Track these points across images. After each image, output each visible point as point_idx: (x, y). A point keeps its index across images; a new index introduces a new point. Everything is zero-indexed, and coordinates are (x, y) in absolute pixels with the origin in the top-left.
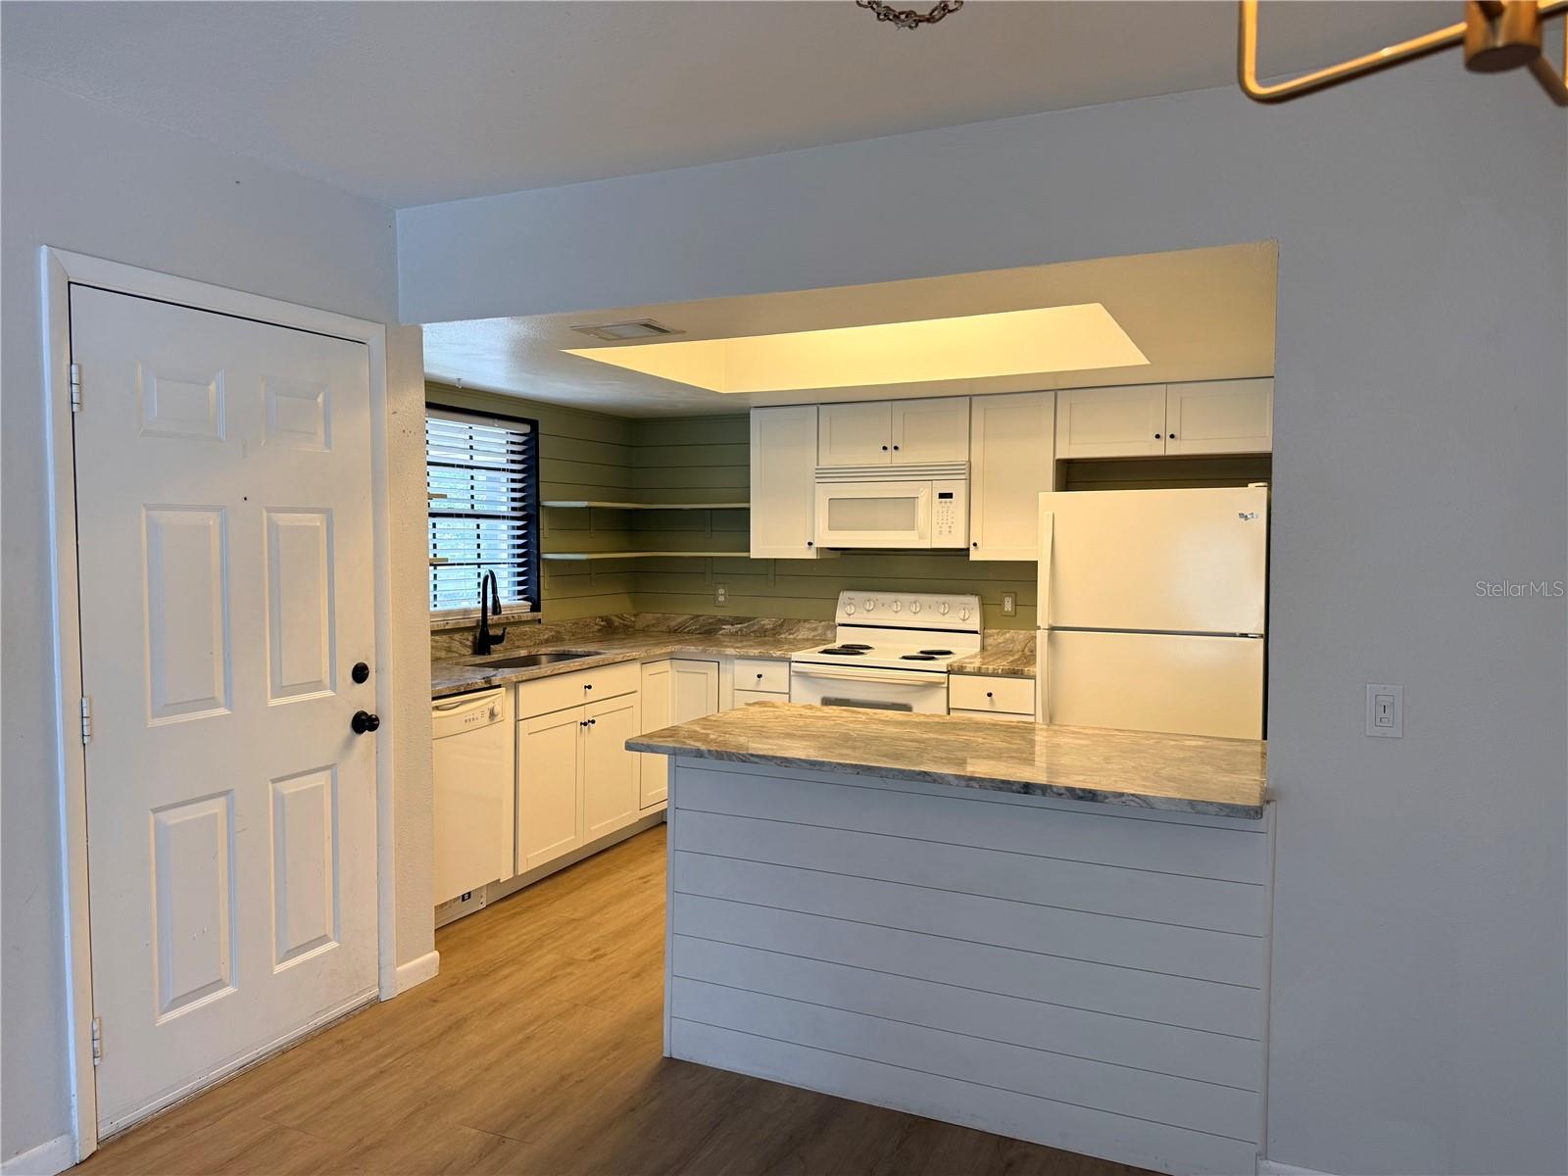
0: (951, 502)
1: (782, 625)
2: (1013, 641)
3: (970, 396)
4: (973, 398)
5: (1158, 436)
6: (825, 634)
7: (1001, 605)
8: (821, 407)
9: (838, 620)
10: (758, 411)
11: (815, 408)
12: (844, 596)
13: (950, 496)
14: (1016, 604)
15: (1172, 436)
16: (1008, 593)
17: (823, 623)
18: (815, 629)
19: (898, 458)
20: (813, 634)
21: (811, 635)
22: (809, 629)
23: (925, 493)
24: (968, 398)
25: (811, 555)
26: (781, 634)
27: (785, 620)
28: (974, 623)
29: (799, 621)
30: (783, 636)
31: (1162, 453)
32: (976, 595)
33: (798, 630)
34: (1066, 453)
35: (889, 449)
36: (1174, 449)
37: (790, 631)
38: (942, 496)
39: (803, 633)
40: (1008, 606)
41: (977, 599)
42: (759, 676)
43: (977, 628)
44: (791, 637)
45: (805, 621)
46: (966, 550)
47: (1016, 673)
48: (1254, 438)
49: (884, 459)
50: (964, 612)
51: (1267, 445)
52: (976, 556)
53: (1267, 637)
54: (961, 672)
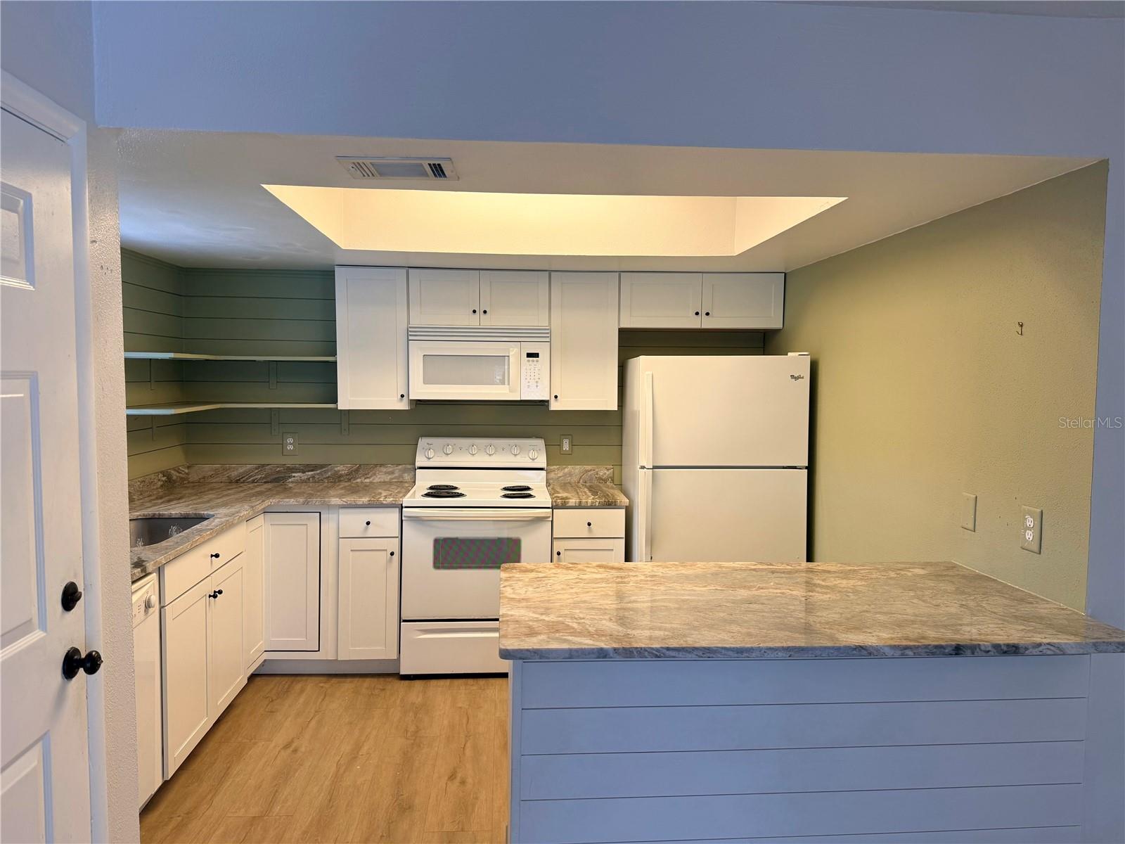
0: (537, 361)
1: (357, 470)
2: (570, 474)
3: (550, 271)
4: (552, 273)
5: (697, 314)
6: (403, 478)
7: (560, 445)
8: (410, 270)
9: (418, 464)
10: (343, 269)
11: (404, 271)
12: (423, 442)
13: (536, 355)
14: (572, 445)
15: (708, 314)
16: (565, 436)
17: (400, 467)
18: (392, 473)
19: (486, 321)
20: (390, 477)
21: (387, 478)
22: (386, 473)
23: (515, 352)
24: (547, 273)
25: (403, 406)
26: (355, 479)
27: (360, 465)
28: (542, 461)
29: (376, 465)
30: (359, 480)
31: (699, 327)
32: (541, 438)
33: (375, 474)
34: (625, 325)
35: (482, 312)
36: (708, 324)
37: (366, 476)
38: (529, 355)
39: (380, 477)
40: (566, 446)
41: (543, 441)
42: (368, 523)
43: (544, 465)
44: (367, 480)
45: (381, 465)
46: (548, 401)
47: (610, 504)
48: (766, 318)
49: (474, 321)
50: (533, 453)
51: (776, 323)
52: (554, 406)
53: (811, 468)
54: (564, 506)
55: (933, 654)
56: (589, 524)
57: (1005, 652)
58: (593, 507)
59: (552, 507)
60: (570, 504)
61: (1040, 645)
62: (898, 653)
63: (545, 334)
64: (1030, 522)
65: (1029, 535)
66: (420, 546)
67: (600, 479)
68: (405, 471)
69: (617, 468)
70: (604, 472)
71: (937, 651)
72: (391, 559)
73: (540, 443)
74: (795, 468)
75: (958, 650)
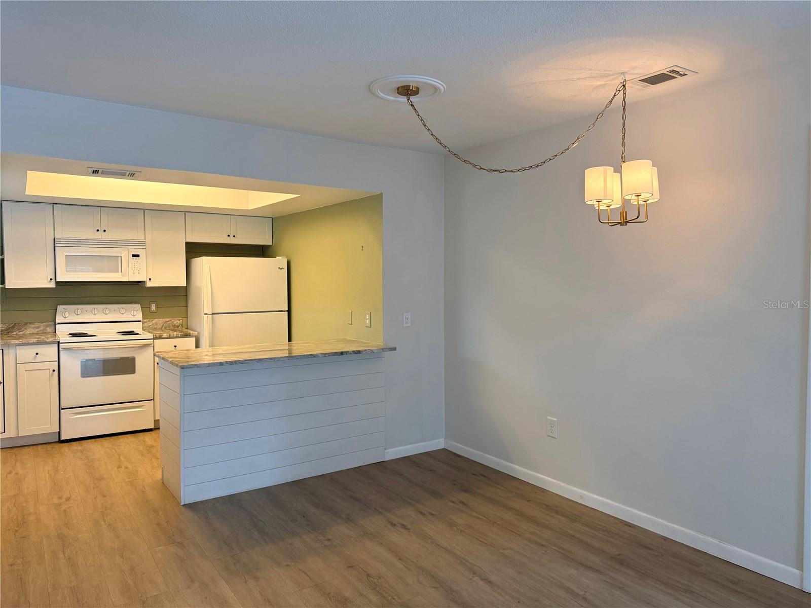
0: (138, 259)
1: (13, 327)
2: (156, 324)
3: (144, 210)
4: (146, 211)
5: (229, 236)
6: (46, 330)
7: (150, 307)
8: (55, 205)
9: (57, 321)
10: (8, 203)
11: (51, 205)
12: (60, 308)
13: (138, 256)
14: (157, 307)
15: (234, 236)
16: (153, 302)
17: (44, 324)
18: (39, 328)
19: (105, 236)
20: (37, 330)
21: (35, 331)
22: (34, 328)
23: (126, 254)
24: (143, 210)
25: (52, 285)
26: (12, 332)
27: (15, 324)
28: (139, 316)
29: (27, 324)
30: (15, 333)
31: (230, 243)
32: (139, 303)
33: (26, 329)
34: (189, 240)
35: (102, 230)
36: (235, 241)
37: (19, 330)
38: (134, 256)
39: (30, 330)
40: (153, 308)
41: (140, 305)
42: (37, 354)
43: (140, 318)
44: (21, 333)
45: (30, 323)
46: (144, 282)
47: (187, 335)
48: (264, 239)
49: (97, 236)
50: (134, 312)
51: (268, 242)
52: (149, 284)
53: (289, 311)
54: (160, 338)
55: (334, 355)
56: (175, 346)
57: (356, 353)
58: (177, 337)
59: (154, 339)
60: (164, 336)
61: (366, 350)
62: (323, 356)
63: (141, 244)
64: (368, 317)
65: (368, 322)
66: (72, 365)
67: (175, 325)
68: (48, 326)
69: (185, 319)
70: (177, 322)
71: (335, 354)
72: (52, 374)
73: (138, 306)
74: (282, 311)
75: (342, 353)
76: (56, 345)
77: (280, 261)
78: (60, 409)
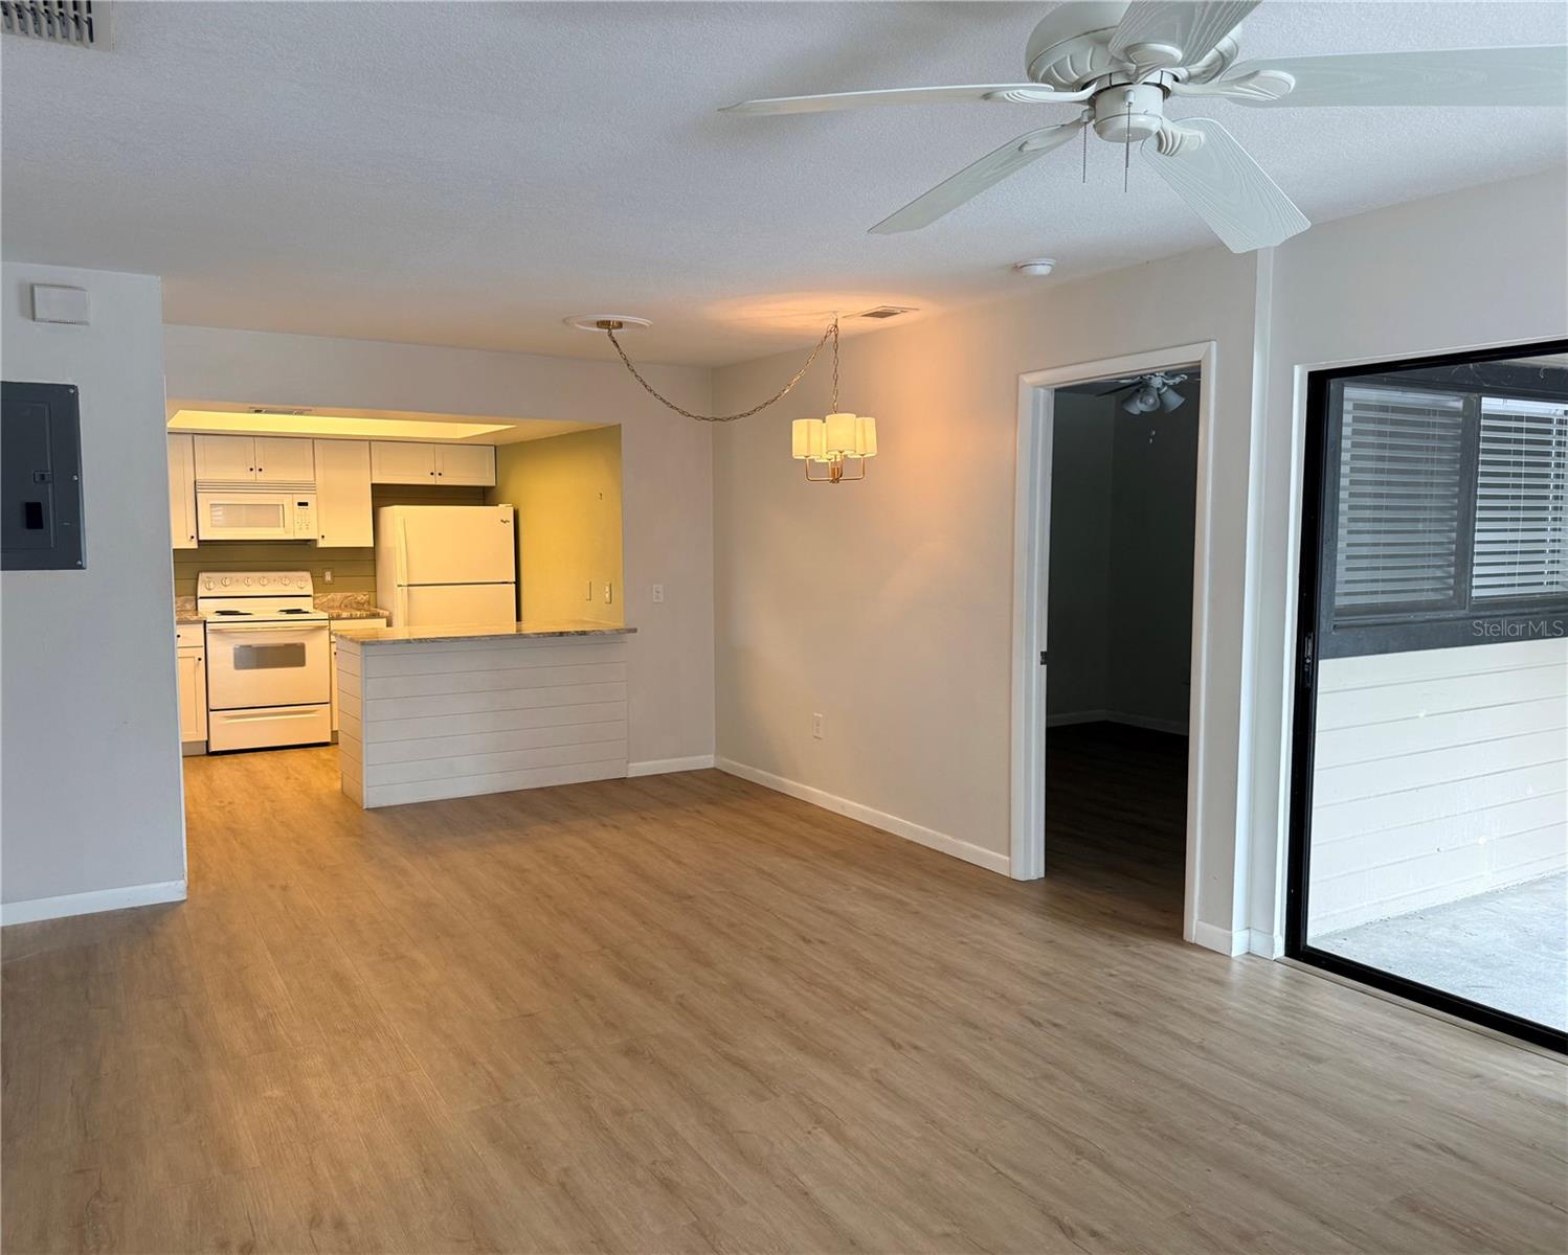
0: (307, 508)
3: (314, 439)
4: (315, 441)
5: (432, 473)
6: (185, 606)
7: (323, 577)
8: (195, 436)
9: (199, 595)
11: (190, 437)
12: (203, 576)
13: (306, 504)
14: (333, 576)
15: (440, 474)
16: (328, 569)
17: (183, 597)
19: (261, 477)
23: (289, 501)
24: (311, 440)
25: (194, 545)
28: (309, 590)
31: (434, 483)
32: (307, 570)
34: (377, 481)
35: (258, 469)
36: (440, 481)
38: (300, 504)
40: (328, 577)
41: (309, 573)
42: (178, 636)
43: (311, 593)
46: (315, 540)
47: (375, 616)
48: (486, 479)
49: (251, 477)
50: (301, 582)
51: (490, 482)
52: (321, 544)
53: (518, 583)
54: (339, 618)
57: (580, 634)
58: (360, 618)
59: (329, 620)
60: (344, 616)
61: (594, 631)
63: (310, 487)
64: (607, 589)
65: (607, 595)
66: (222, 652)
67: (358, 603)
68: (186, 601)
69: (372, 594)
70: (361, 597)
71: (553, 634)
72: (198, 664)
73: (307, 575)
74: (506, 583)
75: (561, 634)
76: (202, 626)
77: (504, 511)
78: (209, 710)
